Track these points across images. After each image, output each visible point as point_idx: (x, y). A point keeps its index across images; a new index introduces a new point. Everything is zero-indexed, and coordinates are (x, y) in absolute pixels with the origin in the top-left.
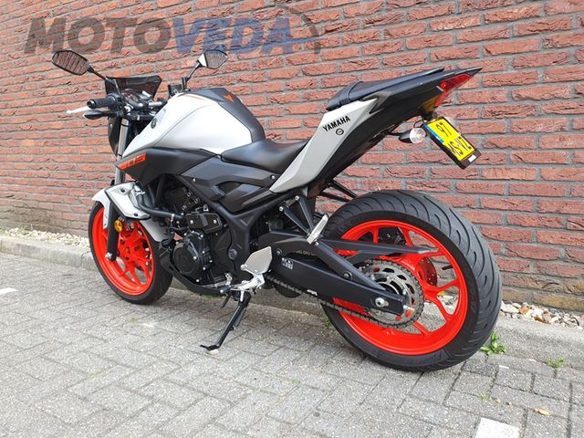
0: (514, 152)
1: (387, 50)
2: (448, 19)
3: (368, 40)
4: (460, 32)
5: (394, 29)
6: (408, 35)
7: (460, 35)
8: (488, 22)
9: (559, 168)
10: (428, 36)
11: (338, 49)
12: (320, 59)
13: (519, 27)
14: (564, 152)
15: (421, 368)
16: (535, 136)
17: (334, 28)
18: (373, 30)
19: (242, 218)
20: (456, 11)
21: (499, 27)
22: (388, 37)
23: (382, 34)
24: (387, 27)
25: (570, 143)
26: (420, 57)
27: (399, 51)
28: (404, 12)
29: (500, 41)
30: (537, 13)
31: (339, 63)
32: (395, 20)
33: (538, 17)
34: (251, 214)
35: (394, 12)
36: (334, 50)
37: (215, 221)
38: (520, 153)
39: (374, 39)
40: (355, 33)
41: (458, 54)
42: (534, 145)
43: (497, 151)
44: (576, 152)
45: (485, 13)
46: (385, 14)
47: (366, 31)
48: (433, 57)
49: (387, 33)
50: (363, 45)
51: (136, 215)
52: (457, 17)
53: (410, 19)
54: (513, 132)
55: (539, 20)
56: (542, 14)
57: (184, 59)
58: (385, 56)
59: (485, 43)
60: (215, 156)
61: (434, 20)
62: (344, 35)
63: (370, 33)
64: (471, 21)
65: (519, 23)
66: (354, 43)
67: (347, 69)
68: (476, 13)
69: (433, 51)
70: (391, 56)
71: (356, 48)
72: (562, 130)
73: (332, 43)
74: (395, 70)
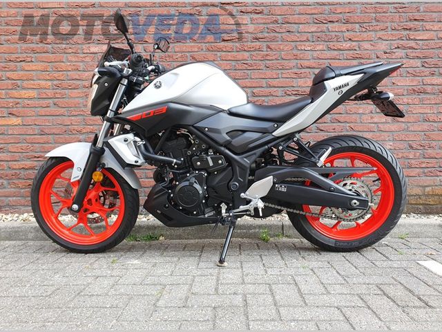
0: (348, 125)
1: (269, 58)
2: (307, 43)
3: (255, 50)
4: (315, 52)
5: (273, 45)
6: (283, 50)
7: (315, 54)
8: (329, 49)
9: (371, 133)
10: (295, 52)
11: (233, 53)
12: (219, 59)
13: (347, 54)
14: (373, 125)
15: (356, 248)
16: (358, 116)
17: (229, 38)
18: (258, 43)
19: (246, 157)
20: (311, 39)
21: (336, 53)
22: (269, 50)
23: (265, 48)
24: (268, 43)
25: (376, 120)
26: (291, 65)
27: (276, 59)
28: (279, 35)
29: (337, 61)
30: (355, 48)
31: (233, 63)
32: (273, 40)
33: (355, 50)
34: (255, 154)
35: (272, 34)
36: (229, 53)
37: (220, 162)
38: (352, 125)
39: (259, 50)
40: (246, 44)
41: (314, 65)
42: (358, 121)
43: (339, 124)
44: (379, 125)
45: (328, 43)
46: (266, 35)
47: (253, 44)
48: (299, 65)
49: (268, 47)
50: (252, 53)
51: (136, 162)
52: (312, 43)
53: (283, 40)
54: (347, 113)
55: (356, 52)
56: (357, 49)
57: (88, 45)
58: (267, 62)
59: (329, 61)
60: (223, 111)
61: (298, 43)
62: (237, 44)
63: (256, 45)
64: (320, 47)
65: (346, 52)
66: (245, 50)
67: (240, 68)
68: (323, 43)
69: (299, 62)
70: (271, 62)
71: (247, 54)
72: (371, 112)
73: (228, 49)
74: (274, 71)
